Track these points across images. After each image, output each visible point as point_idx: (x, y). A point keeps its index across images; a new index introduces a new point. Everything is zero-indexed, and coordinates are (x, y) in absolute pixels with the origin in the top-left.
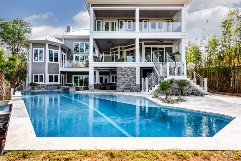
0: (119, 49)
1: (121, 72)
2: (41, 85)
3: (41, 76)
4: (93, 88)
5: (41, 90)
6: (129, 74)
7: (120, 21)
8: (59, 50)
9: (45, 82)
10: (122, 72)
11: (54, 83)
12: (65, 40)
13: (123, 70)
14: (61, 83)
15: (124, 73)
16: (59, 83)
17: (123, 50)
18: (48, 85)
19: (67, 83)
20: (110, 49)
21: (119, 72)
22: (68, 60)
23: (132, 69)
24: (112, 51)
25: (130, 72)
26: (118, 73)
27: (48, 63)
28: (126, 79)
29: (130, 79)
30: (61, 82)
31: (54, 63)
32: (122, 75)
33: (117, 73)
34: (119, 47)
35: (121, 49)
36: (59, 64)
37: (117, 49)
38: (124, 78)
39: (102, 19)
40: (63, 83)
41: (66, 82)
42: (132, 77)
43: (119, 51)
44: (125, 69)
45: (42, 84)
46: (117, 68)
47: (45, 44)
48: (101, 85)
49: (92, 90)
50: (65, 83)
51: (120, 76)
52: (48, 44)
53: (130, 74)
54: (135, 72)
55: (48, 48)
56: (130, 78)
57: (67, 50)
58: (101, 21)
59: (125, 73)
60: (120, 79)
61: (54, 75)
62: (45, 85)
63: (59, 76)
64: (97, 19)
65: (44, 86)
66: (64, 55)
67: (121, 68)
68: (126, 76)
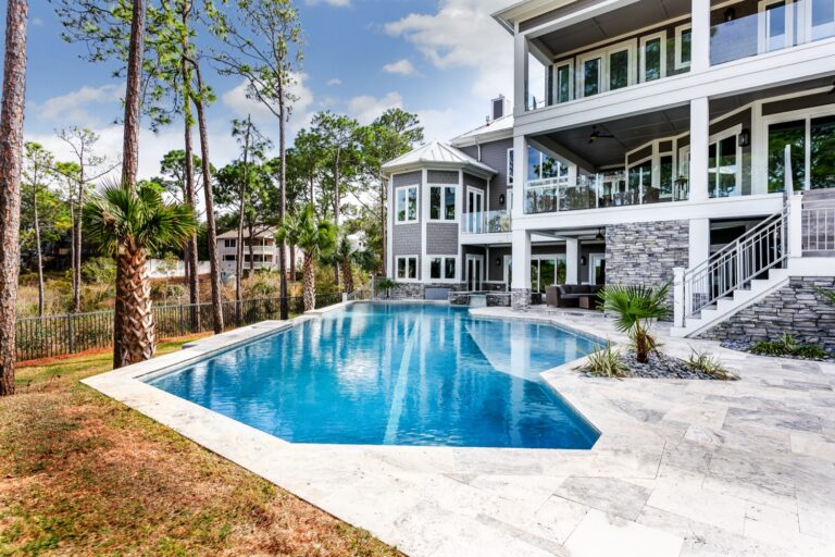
0: (656, 148)
1: (622, 246)
2: (412, 287)
3: (412, 262)
4: (523, 301)
5: (411, 300)
6: (655, 249)
7: (644, 40)
8: (457, 182)
9: (420, 278)
10: (625, 242)
11: (443, 280)
12: (485, 149)
13: (631, 238)
14: (466, 282)
15: (633, 248)
16: (457, 280)
17: (673, 153)
18: (427, 287)
19: (487, 281)
20: (628, 154)
21: (614, 245)
22: (491, 209)
23: (670, 228)
24: (632, 159)
25: (660, 241)
26: (612, 248)
27: (428, 224)
28: (644, 272)
29: (660, 271)
30: (463, 278)
31: (443, 224)
32: (628, 254)
33: (607, 246)
34: (655, 143)
35: (665, 147)
36: (457, 225)
37: (648, 151)
38: (636, 265)
39: (574, 56)
40: (474, 282)
41: (485, 279)
42: (669, 260)
43: (656, 157)
44: (637, 232)
45: (415, 284)
46: (607, 230)
47: (421, 171)
48: (563, 292)
49: (519, 308)
50: (481, 281)
51: (619, 258)
52: (429, 171)
53: (661, 249)
54: (687, 240)
55: (428, 182)
56: (663, 264)
57: (488, 179)
58: (570, 62)
59: (639, 246)
60: (619, 268)
61: (443, 258)
62: (419, 285)
63: (458, 259)
64: (556, 61)
65: (417, 288)
66: (479, 197)
67: (622, 227)
68: (644, 258)
